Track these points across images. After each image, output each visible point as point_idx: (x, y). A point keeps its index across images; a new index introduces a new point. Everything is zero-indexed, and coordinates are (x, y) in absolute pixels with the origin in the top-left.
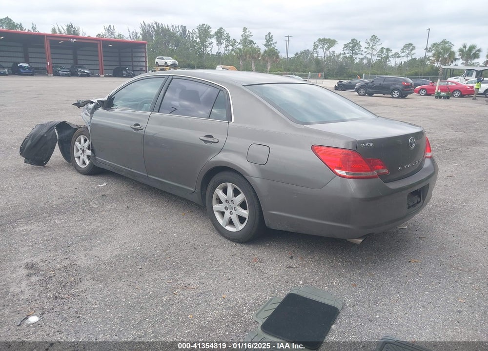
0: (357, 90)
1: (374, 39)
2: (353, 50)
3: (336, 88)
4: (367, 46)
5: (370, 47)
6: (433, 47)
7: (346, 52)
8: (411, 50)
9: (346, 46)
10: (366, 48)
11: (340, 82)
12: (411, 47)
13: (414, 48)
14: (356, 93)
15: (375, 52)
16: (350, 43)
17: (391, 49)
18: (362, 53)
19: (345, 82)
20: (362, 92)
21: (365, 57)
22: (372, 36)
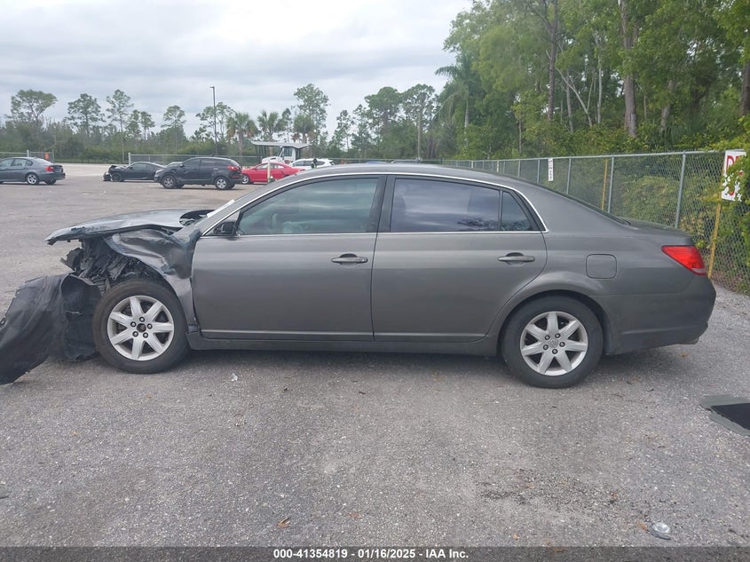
0: (160, 180)
1: (119, 95)
2: (85, 113)
3: (107, 178)
4: (110, 107)
5: (116, 109)
6: (207, 113)
7: (76, 115)
8: (180, 116)
9: (72, 106)
10: (108, 110)
11: (113, 167)
12: (178, 113)
13: (182, 114)
14: (159, 185)
15: (126, 118)
16: (79, 101)
17: (149, 113)
18: (104, 118)
19: (119, 167)
20: (169, 182)
21: (110, 125)
22: (116, 92)
